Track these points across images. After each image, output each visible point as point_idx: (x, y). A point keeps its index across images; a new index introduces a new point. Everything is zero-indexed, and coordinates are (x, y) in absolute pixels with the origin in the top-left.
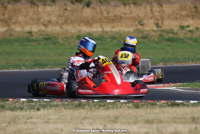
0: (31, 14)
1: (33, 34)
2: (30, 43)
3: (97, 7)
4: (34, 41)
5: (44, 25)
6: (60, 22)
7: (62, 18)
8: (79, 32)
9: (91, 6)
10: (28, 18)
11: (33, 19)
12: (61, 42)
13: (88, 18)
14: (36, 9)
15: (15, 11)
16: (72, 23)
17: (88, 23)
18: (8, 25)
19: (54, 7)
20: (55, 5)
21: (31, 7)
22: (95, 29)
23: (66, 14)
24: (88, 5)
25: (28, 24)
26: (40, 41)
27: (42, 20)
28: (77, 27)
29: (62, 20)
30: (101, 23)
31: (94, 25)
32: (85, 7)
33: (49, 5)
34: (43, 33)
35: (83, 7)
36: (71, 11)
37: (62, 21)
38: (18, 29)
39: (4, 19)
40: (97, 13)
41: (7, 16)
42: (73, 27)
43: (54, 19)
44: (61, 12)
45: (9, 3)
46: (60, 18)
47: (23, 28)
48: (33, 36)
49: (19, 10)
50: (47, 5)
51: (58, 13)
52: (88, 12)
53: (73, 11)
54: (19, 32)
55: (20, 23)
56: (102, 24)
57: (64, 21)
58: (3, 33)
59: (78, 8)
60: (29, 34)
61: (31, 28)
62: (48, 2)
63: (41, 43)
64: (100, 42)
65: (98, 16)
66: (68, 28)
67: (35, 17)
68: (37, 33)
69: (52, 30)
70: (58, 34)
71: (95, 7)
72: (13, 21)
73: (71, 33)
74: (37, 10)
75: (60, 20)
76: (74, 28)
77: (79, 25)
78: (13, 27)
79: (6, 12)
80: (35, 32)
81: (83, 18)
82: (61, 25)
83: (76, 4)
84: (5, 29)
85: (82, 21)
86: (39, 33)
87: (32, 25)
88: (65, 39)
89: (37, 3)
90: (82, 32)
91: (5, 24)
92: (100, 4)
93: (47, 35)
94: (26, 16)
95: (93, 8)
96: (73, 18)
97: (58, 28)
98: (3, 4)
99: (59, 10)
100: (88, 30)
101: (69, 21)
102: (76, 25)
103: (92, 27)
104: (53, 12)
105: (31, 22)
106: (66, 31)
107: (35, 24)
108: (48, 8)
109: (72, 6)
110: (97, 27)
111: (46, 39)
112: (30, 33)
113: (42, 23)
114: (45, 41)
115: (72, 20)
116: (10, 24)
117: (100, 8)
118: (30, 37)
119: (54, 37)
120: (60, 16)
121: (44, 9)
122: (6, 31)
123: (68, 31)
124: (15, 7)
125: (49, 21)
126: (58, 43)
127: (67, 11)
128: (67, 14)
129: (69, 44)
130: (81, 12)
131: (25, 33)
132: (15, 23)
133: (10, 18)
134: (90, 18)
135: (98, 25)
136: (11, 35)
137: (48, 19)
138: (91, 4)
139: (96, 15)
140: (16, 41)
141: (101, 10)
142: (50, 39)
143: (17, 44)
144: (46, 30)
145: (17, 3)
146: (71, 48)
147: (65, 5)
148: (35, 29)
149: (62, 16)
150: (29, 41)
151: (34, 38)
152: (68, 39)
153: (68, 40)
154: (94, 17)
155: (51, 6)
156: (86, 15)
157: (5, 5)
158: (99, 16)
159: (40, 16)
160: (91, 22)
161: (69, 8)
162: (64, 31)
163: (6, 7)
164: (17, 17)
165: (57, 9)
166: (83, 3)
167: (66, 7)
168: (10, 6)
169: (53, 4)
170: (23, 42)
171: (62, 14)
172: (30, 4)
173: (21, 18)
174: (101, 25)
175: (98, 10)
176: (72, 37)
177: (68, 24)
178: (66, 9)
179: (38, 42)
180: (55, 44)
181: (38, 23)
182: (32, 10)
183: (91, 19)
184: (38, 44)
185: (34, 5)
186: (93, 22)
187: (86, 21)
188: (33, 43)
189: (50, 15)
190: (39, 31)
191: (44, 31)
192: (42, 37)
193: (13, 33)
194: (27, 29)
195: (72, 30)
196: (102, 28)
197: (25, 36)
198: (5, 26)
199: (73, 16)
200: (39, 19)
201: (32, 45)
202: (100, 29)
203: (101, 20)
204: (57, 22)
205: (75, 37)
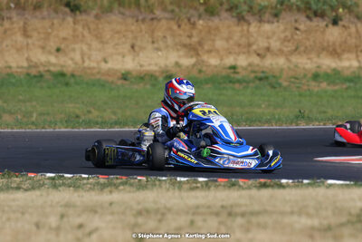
0: (236, 37)
1: (239, 70)
2: (231, 85)
3: (351, 25)
4: (239, 81)
5: (258, 55)
6: (285, 49)
7: (290, 44)
8: (318, 67)
9: (340, 23)
10: (231, 42)
11: (239, 45)
12: (285, 84)
13: (334, 44)
14: (245, 28)
15: (209, 32)
16: (307, 51)
17: (335, 52)
18: (198, 55)
19: (276, 24)
20: (278, 21)
21: (238, 25)
22: (346, 64)
23: (296, 37)
24: (335, 22)
25: (230, 53)
26: (248, 82)
27: (254, 47)
28: (315, 60)
29: (290, 47)
30: (357, 52)
31: (346, 56)
32: (330, 26)
33: (269, 22)
34: (256, 69)
35: (327, 26)
36: (306, 31)
37: (289, 49)
38: (213, 61)
39: (190, 45)
40: (350, 35)
41: (195, 39)
42: (308, 59)
43: (275, 44)
44: (288, 34)
45: (200, 17)
46: (286, 43)
47: (221, 60)
48: (238, 73)
49: (217, 29)
50: (264, 22)
51: (282, 36)
52: (334, 34)
53: (308, 31)
54: (216, 66)
55: (218, 51)
56: (359, 53)
57: (294, 48)
58: (188, 67)
59: (318, 26)
60: (232, 71)
61: (236, 59)
62: (267, 16)
63: (251, 85)
64: (352, 84)
65: (352, 41)
66: (300, 61)
67: (244, 41)
68: (245, 69)
69: (271, 65)
70: (282, 70)
71: (346, 24)
72: (206, 47)
73: (304, 68)
74: (248, 31)
75: (287, 47)
76: (309, 61)
77: (318, 56)
78: (205, 57)
79: (195, 32)
80: (242, 67)
81: (325, 44)
82: (288, 55)
83: (315, 19)
84: (193, 61)
85: (323, 49)
86: (249, 69)
87: (239, 54)
88: (293, 80)
89: (246, 18)
90: (324, 67)
91: (192, 53)
92: (356, 20)
93: (263, 72)
94: (227, 40)
95: (344, 26)
96: (308, 44)
97: (281, 61)
98: (189, 20)
99: (285, 30)
100: (333, 65)
101: (302, 49)
102: (313, 56)
103: (340, 60)
104: (274, 33)
105: (237, 50)
106: (296, 66)
107: (244, 53)
108: (267, 27)
109: (308, 22)
110: (349, 59)
111: (261, 79)
112: (233, 68)
113: (255, 52)
114: (257, 82)
115: (306, 48)
116: (200, 53)
117: (356, 26)
118: (232, 75)
119: (274, 77)
120: (286, 40)
121: (260, 27)
122: (194, 65)
123: (300, 65)
124: (210, 24)
125: (268, 49)
126: (280, 85)
127: (298, 32)
128: (299, 36)
129: (298, 87)
130: (323, 32)
131: (224, 68)
132: (209, 51)
133: (200, 44)
134: (337, 44)
135: (353, 56)
136: (200, 71)
137: (266, 45)
138: (341, 20)
139: (348, 38)
140: (207, 81)
141: (357, 31)
142: (267, 78)
143: (209, 86)
144: (261, 64)
145: (213, 18)
146: (300, 95)
147: (296, 21)
148: (242, 61)
149: (289, 41)
150: (230, 82)
151: (238, 77)
152: (296, 78)
153: (298, 81)
154: (345, 42)
155: (273, 23)
156: (331, 39)
157: (192, 20)
158: (354, 41)
159: (252, 40)
160: (339, 51)
161: (302, 27)
162: (292, 66)
163: (194, 25)
164: (214, 40)
165: (282, 27)
166: (326, 18)
167: (297, 25)
168: (201, 22)
169: (275, 20)
170: (220, 83)
171: (290, 37)
172: (235, 20)
173: (219, 44)
174: (357, 56)
175: (353, 29)
176: (305, 76)
177: (299, 53)
178: (297, 29)
179: (244, 84)
180: (274, 87)
181: (249, 52)
182: (239, 29)
183: (341, 46)
184: (244, 88)
185: (242, 22)
186: (344, 51)
187: (331, 49)
188: (237, 86)
189: (268, 38)
190: (250, 65)
191: (258, 65)
192: (253, 75)
193: (204, 69)
194: (230, 61)
195: (307, 64)
196: (359, 61)
197: (224, 73)
198: (192, 57)
199: (308, 39)
200: (250, 45)
201: (234, 89)
202: (355, 64)
203: (357, 47)
204: (281, 51)
205: (309, 75)
